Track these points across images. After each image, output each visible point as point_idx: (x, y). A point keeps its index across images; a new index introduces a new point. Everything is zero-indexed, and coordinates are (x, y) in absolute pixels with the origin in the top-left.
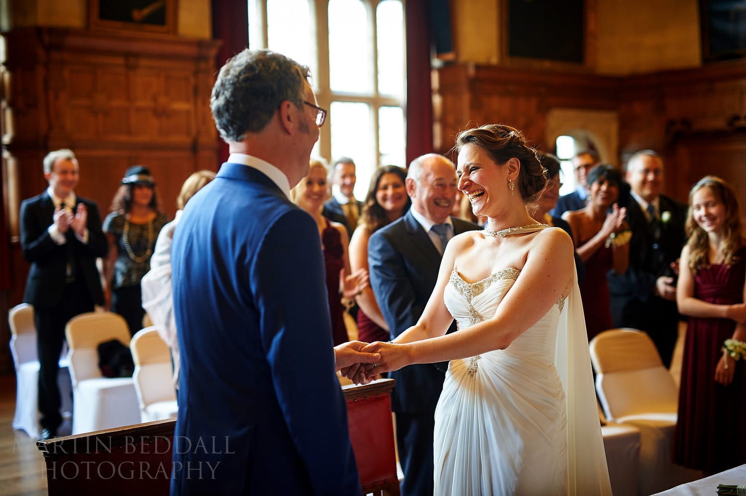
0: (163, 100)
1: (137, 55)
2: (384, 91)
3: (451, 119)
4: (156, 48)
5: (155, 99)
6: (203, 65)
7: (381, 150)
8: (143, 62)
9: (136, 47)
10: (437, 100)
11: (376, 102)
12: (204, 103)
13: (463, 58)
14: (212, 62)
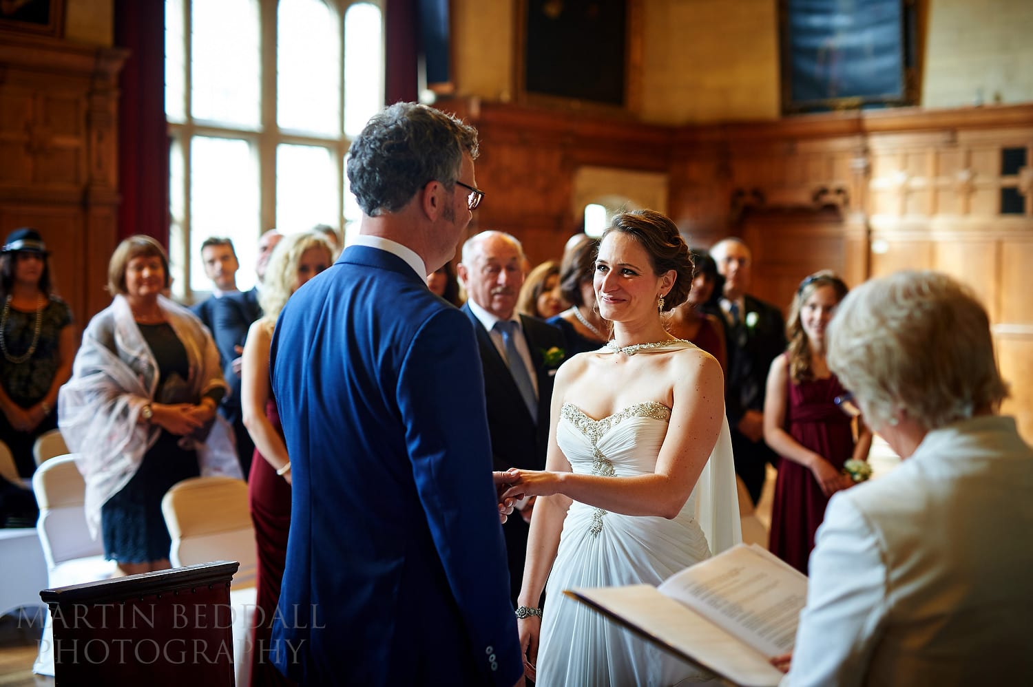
0: (39, 132)
1: (5, 66)
5: (28, 131)
6: (99, 84)
11: (341, 147)
12: (100, 138)
13: (464, 91)
14: (113, 80)
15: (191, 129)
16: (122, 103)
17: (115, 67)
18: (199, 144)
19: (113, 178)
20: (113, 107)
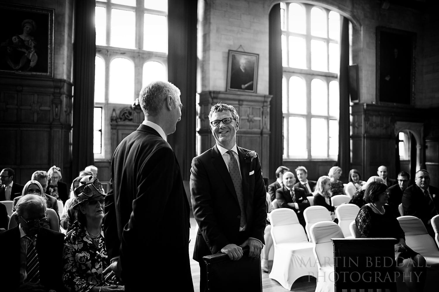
0: (251, 116)
1: (243, 101)
2: (331, 114)
3: (356, 125)
4: (250, 98)
5: (248, 116)
6: (265, 104)
7: (330, 136)
8: (245, 103)
9: (242, 98)
10: (351, 118)
11: (328, 118)
12: (265, 118)
13: (361, 102)
14: (269, 103)
15: (289, 115)
16: (271, 108)
17: (269, 99)
18: (291, 118)
19: (269, 127)
20: (269, 110)
